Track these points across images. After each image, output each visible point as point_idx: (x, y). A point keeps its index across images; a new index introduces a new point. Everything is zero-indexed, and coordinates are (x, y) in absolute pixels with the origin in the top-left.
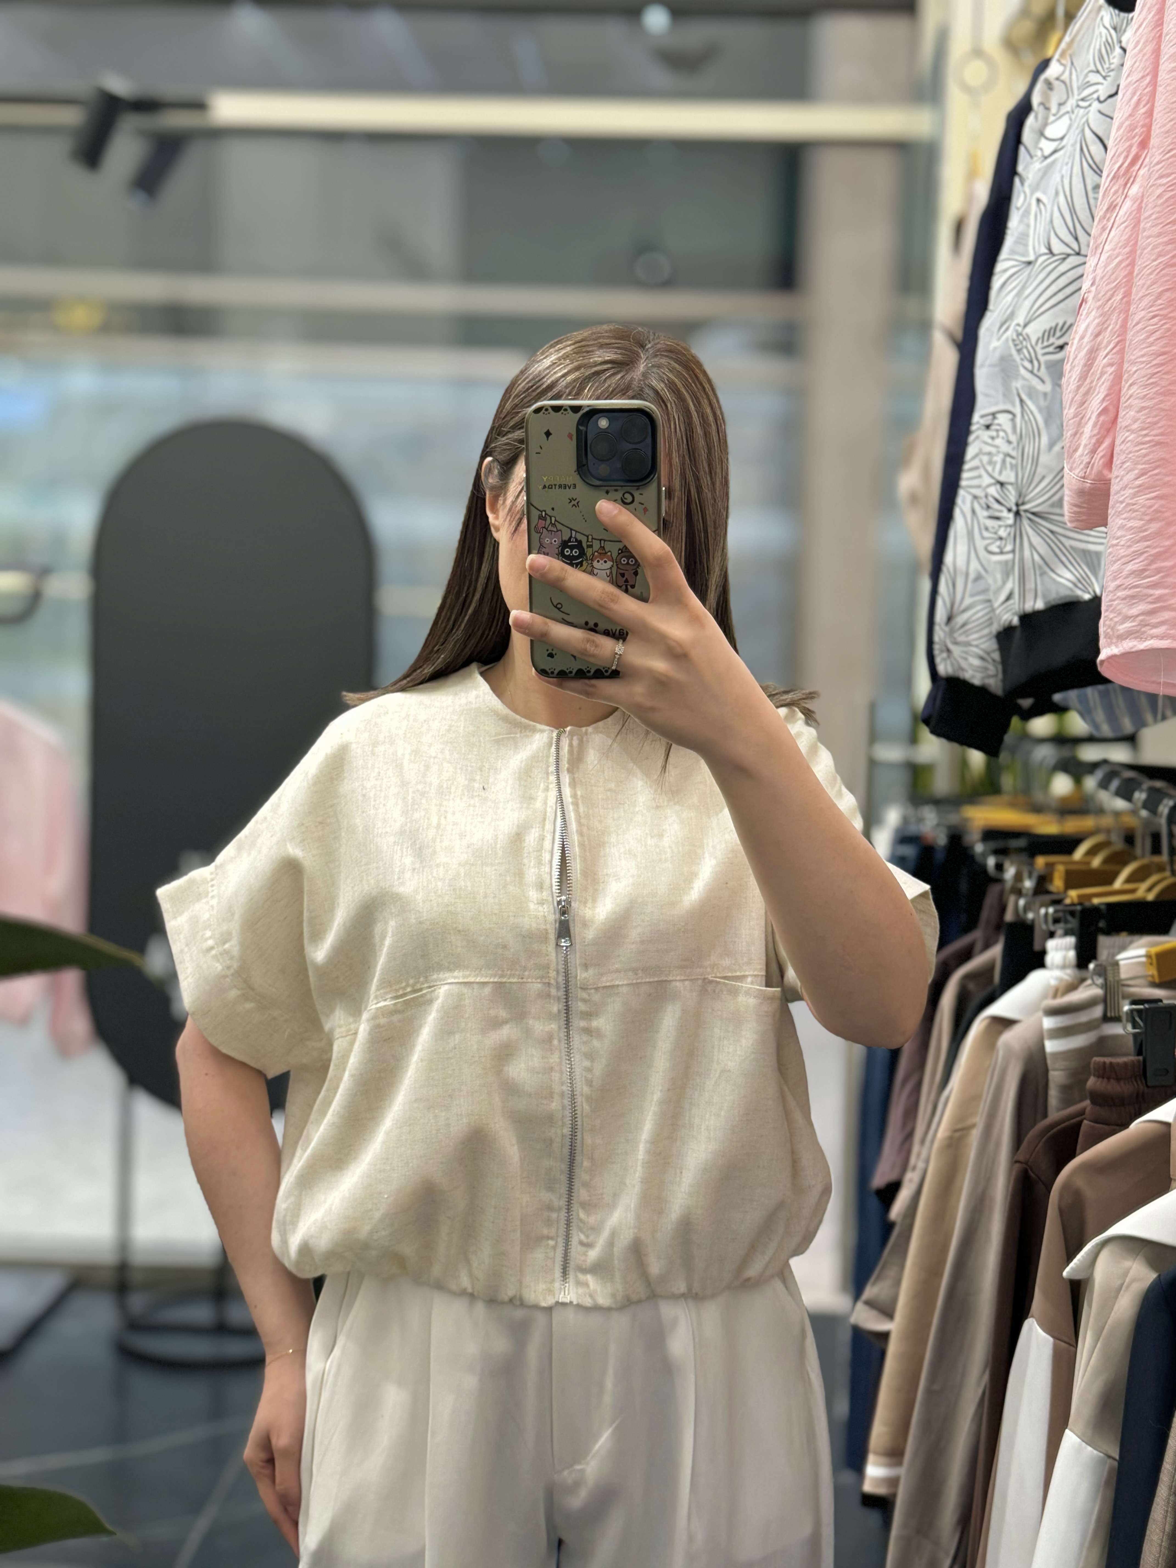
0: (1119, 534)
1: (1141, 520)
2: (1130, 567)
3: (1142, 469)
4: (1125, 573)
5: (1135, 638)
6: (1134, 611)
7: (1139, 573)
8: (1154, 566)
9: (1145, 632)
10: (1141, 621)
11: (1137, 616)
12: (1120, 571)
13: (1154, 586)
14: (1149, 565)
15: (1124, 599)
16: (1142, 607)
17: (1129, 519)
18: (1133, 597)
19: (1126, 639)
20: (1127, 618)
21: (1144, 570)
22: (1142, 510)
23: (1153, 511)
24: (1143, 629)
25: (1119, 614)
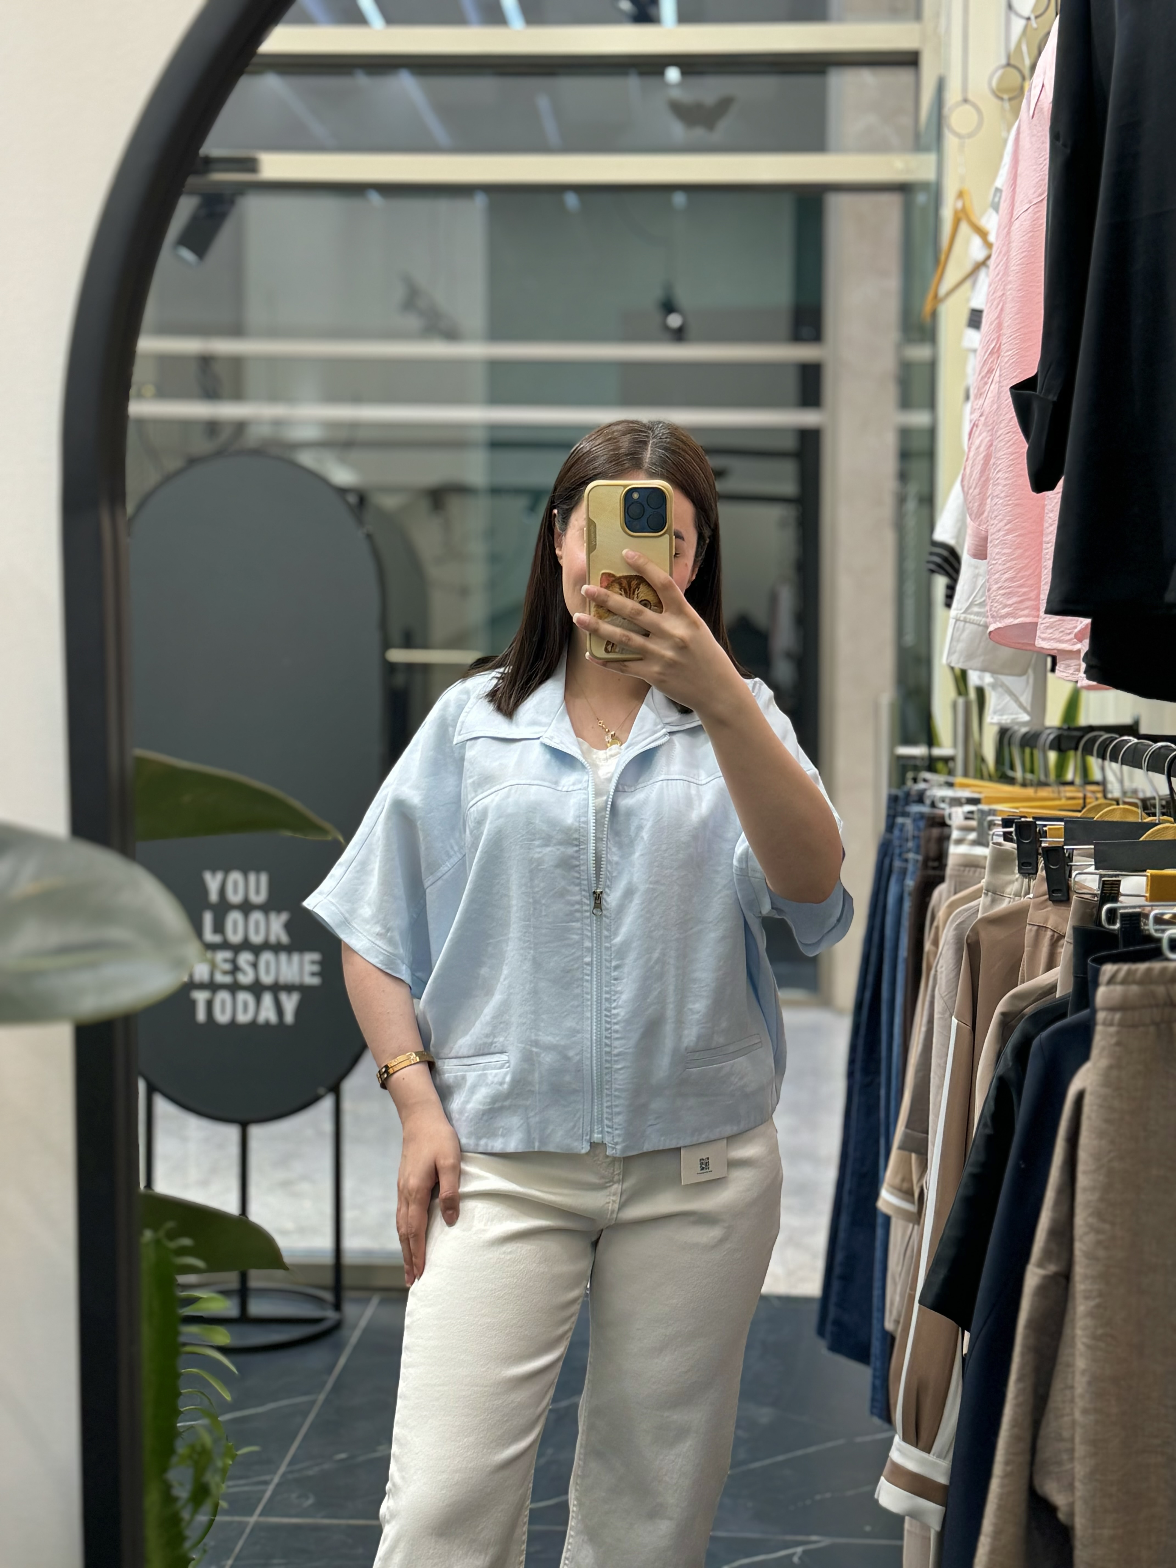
0: (997, 557)
1: (1010, 548)
2: (1007, 576)
3: (1009, 520)
4: (1003, 579)
5: (1012, 617)
6: (1010, 602)
7: (1011, 579)
8: (1020, 575)
9: (1017, 614)
10: (1015, 607)
11: (1012, 604)
12: (999, 578)
13: (1021, 586)
14: (1017, 574)
15: (1003, 595)
16: (1015, 599)
17: (1003, 549)
18: (1009, 593)
19: (1006, 618)
20: (1006, 606)
21: (1014, 577)
22: (1011, 543)
23: (1017, 543)
24: (1017, 612)
25: (1001, 603)
